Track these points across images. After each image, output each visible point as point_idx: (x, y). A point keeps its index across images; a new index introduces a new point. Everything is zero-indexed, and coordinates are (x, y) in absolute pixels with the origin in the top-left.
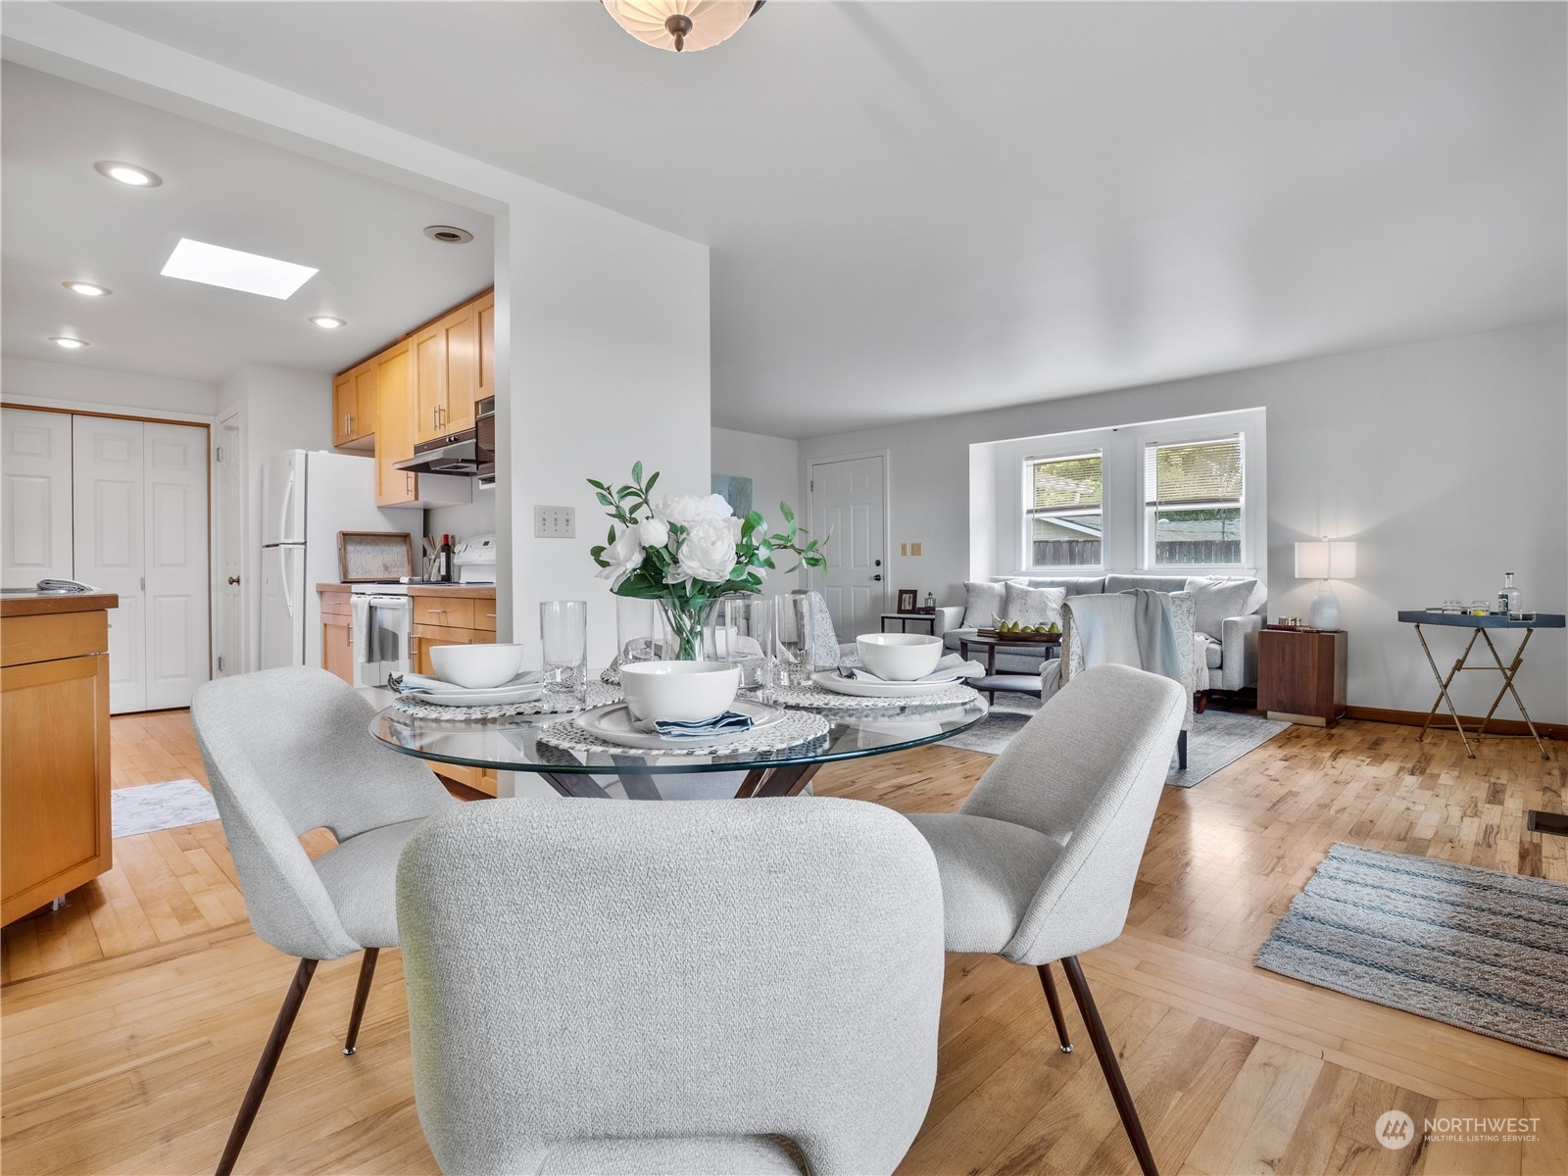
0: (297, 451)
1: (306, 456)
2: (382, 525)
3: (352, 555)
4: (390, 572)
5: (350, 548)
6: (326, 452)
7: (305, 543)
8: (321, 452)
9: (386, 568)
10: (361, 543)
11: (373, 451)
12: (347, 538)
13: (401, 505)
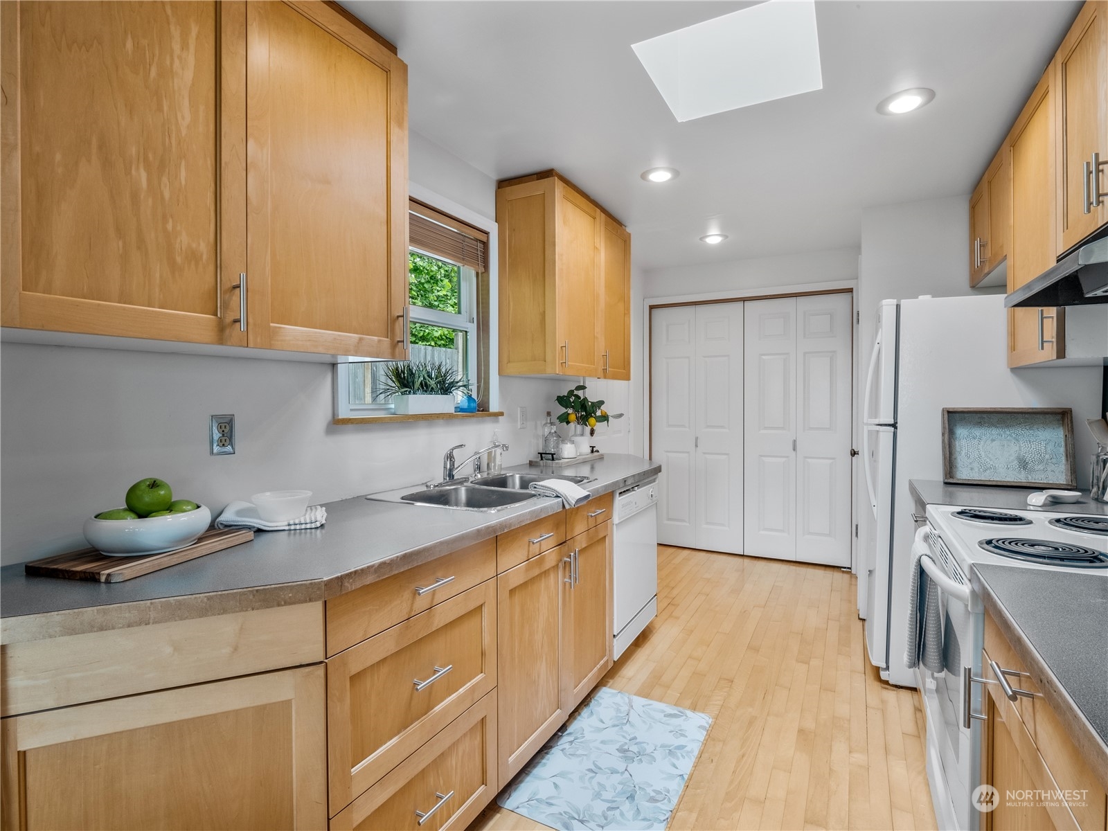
0: (885, 302)
1: (898, 307)
2: (1020, 397)
3: (963, 442)
4: (1032, 471)
5: (961, 432)
6: (928, 297)
7: (894, 426)
8: (921, 297)
9: (1023, 464)
10: (980, 424)
11: (1005, 286)
12: (954, 418)
13: (1037, 365)
